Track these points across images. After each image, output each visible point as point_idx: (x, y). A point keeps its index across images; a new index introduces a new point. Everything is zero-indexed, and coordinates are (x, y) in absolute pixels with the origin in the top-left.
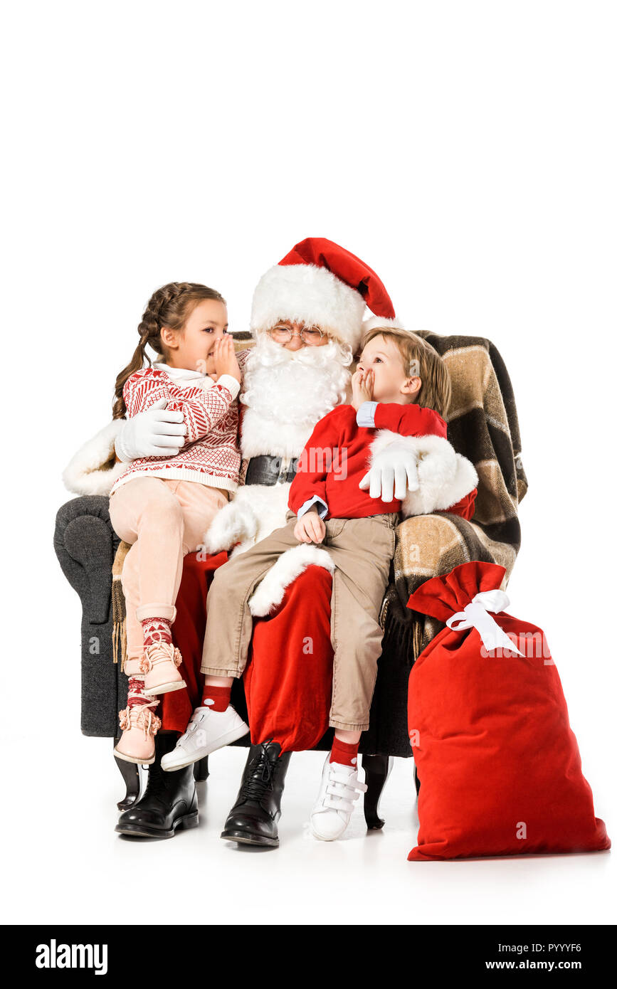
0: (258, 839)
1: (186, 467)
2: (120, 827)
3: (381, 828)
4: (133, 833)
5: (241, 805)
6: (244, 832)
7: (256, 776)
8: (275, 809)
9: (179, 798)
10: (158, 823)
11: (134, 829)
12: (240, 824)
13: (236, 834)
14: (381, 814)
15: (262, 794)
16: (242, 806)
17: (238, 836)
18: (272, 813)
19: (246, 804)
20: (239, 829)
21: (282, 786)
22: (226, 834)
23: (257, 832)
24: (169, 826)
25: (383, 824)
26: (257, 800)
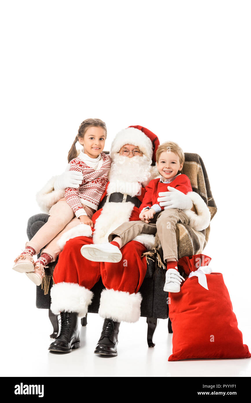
0: (109, 353)
1: (87, 200)
2: (50, 348)
3: (153, 347)
4: (56, 350)
5: (101, 340)
6: (103, 350)
7: (107, 328)
8: (115, 340)
9: (73, 336)
10: (65, 346)
11: (56, 349)
12: (101, 348)
13: (100, 352)
14: (154, 341)
15: (110, 335)
16: (103, 340)
17: (101, 353)
18: (114, 342)
19: (104, 339)
20: (101, 349)
21: (118, 331)
22: (96, 352)
23: (109, 351)
24: (70, 348)
25: (154, 345)
26: (108, 337)
